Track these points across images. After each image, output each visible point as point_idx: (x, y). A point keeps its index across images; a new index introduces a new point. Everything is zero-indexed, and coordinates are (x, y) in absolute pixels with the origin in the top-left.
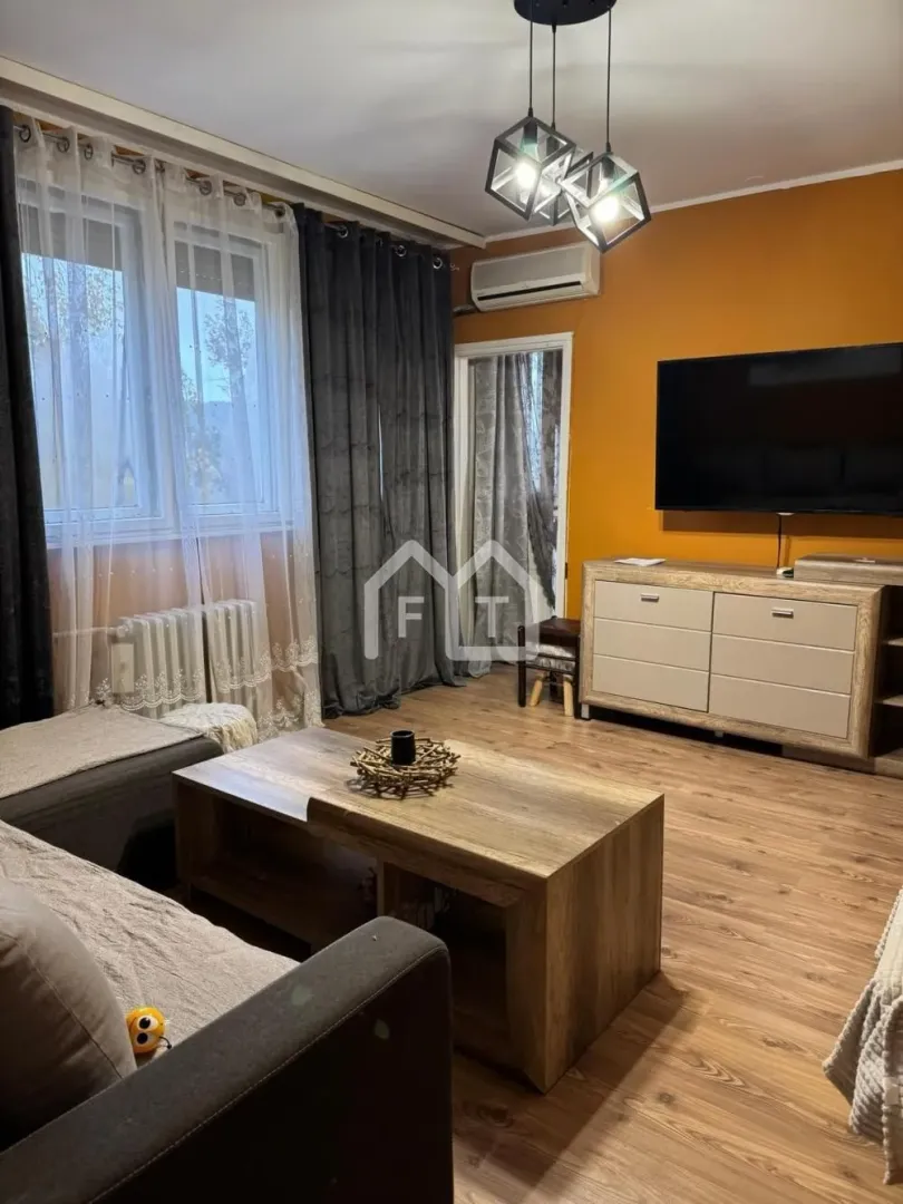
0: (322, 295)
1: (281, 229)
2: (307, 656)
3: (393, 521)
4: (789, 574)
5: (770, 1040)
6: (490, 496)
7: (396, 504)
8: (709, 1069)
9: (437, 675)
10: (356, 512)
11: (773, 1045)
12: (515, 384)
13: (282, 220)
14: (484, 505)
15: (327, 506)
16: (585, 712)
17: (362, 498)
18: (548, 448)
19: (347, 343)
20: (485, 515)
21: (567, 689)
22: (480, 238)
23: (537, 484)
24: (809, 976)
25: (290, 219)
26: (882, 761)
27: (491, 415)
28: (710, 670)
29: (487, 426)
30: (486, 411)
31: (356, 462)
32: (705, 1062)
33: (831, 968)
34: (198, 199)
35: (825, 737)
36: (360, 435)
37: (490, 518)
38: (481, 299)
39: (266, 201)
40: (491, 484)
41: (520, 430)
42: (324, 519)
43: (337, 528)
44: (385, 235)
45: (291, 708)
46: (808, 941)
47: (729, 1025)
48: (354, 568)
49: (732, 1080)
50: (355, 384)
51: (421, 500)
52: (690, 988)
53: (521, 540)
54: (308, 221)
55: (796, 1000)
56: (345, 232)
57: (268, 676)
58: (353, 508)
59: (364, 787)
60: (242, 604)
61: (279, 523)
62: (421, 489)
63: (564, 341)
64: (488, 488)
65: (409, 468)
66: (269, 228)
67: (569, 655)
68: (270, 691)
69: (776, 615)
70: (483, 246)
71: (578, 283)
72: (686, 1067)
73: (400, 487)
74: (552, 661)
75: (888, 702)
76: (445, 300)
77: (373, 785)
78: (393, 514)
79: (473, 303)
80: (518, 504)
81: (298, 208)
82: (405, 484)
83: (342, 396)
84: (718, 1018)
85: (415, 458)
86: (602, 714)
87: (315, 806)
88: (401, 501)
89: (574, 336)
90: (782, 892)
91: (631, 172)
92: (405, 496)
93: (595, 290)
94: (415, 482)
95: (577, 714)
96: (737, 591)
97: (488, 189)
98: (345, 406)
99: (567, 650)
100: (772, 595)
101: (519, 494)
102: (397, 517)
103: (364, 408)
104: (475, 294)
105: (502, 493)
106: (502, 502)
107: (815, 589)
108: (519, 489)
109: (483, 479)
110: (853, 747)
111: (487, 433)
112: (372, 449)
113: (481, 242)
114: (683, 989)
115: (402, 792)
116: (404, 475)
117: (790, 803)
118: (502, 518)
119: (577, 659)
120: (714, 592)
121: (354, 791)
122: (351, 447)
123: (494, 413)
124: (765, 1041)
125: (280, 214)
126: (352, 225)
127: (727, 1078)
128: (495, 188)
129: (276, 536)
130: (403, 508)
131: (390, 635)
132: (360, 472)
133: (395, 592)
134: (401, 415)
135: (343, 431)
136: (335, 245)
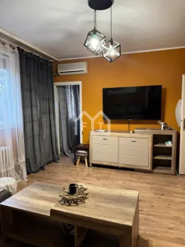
1: (14, 52)
2: (22, 159)
4: (133, 132)
7: (43, 119)
15: (27, 120)
16: (91, 165)
17: (35, 118)
21: (86, 160)
24: (170, 229)
25: (16, 50)
26: (155, 170)
28: (119, 154)
31: (33, 109)
33: (173, 225)
36: (34, 103)
39: (11, 46)
42: (25, 124)
43: (29, 125)
44: (38, 57)
45: (19, 174)
48: (33, 135)
52: (148, 239)
54: (21, 51)
55: (171, 236)
56: (29, 55)
57: (14, 167)
58: (32, 121)
59: (65, 203)
60: (6, 148)
61: (15, 126)
62: (48, 116)
63: (80, 83)
65: (45, 111)
66: (11, 52)
68: (14, 170)
69: (132, 141)
71: (83, 71)
73: (44, 115)
74: (82, 154)
75: (155, 158)
76: (52, 73)
77: (67, 202)
78: (42, 122)
79: (58, 74)
81: (18, 48)
83: (29, 94)
85: (46, 108)
86: (94, 165)
87: (53, 212)
89: (82, 82)
90: (152, 206)
91: (118, 44)
92: (45, 117)
93: (86, 72)
95: (89, 166)
97: (84, 45)
98: (30, 96)
99: (86, 151)
100: (131, 137)
104: (59, 72)
107: (139, 135)
110: (149, 168)
112: (37, 106)
113: (59, 60)
114: (146, 239)
115: (76, 202)
117: (142, 183)
119: (88, 153)
120: (119, 137)
121: (63, 204)
122: (32, 106)
125: (13, 49)
126: (31, 54)
128: (86, 44)
129: (14, 129)
130: (45, 120)
131: (42, 152)
132: (34, 112)
133: (43, 141)
134: (43, 98)
135: (29, 102)
136: (27, 58)
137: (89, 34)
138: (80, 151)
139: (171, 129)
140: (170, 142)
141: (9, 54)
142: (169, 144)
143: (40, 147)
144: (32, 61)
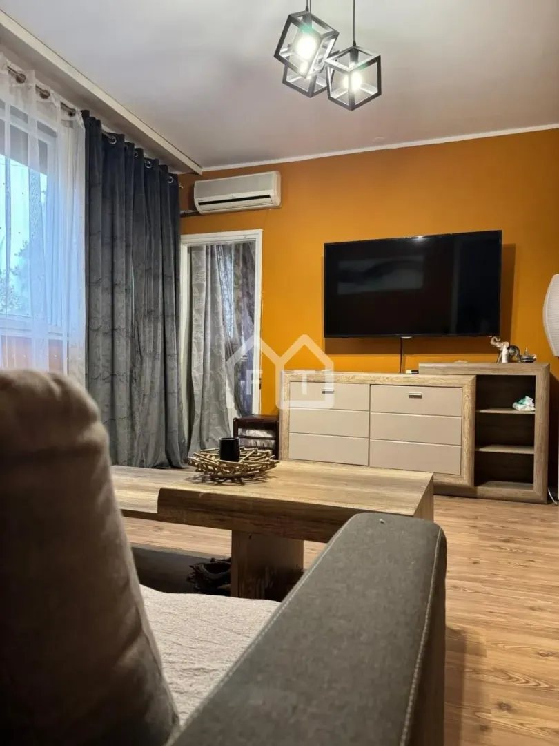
0: (98, 175)
1: (71, 124)
3: (142, 344)
4: (415, 371)
5: (541, 652)
6: (202, 337)
7: (144, 331)
8: (518, 680)
9: (167, 461)
10: (116, 333)
11: (547, 655)
12: (217, 267)
13: (73, 119)
14: (199, 343)
15: (96, 325)
17: (121, 323)
18: (237, 311)
19: (113, 215)
20: (199, 350)
22: (198, 168)
23: (231, 334)
25: (79, 119)
26: (481, 489)
27: (203, 284)
28: (369, 438)
29: (200, 292)
30: (199, 281)
31: (117, 295)
32: (513, 676)
33: (543, 602)
34: (14, 85)
35: (446, 475)
36: (120, 277)
37: (202, 353)
38: (200, 204)
39: (64, 107)
40: (203, 329)
41: (220, 297)
42: (93, 334)
43: (102, 343)
44: (140, 151)
46: (513, 588)
47: (506, 647)
48: (113, 375)
49: (539, 685)
50: (118, 242)
51: (160, 332)
52: (463, 627)
53: (221, 370)
54: (92, 125)
55: (535, 624)
56: (114, 141)
58: (113, 330)
59: (204, 481)
61: (61, 335)
62: (160, 325)
63: (256, 235)
64: (201, 332)
65: (153, 308)
66: (63, 122)
67: (270, 436)
69: (411, 396)
70: (201, 174)
71: (268, 196)
72: (501, 681)
73: (147, 320)
74: (258, 442)
75: (483, 450)
76: (175, 205)
78: (142, 338)
79: (194, 208)
80: (219, 346)
81: (85, 114)
82: (150, 319)
83: (107, 252)
84: (496, 644)
85: (156, 303)
88: (147, 330)
89: (263, 232)
90: (475, 563)
91: (374, 55)
92: (150, 327)
94: (156, 318)
96: (385, 383)
98: (110, 258)
99: (268, 433)
100: (408, 384)
101: (219, 339)
102: (144, 341)
103: (124, 259)
104: (197, 201)
105: (209, 337)
106: (209, 343)
107: (434, 379)
108: (220, 335)
109: (198, 326)
110: (465, 480)
111: (200, 296)
112: (128, 291)
113: (200, 171)
114: (458, 629)
115: (238, 481)
116: (150, 312)
118: (209, 354)
119: (277, 438)
120: (371, 385)
121: (198, 483)
122: (113, 286)
123: (205, 283)
124: (538, 654)
125: (71, 114)
126: (120, 137)
127: (534, 684)
129: (59, 343)
130: (150, 335)
131: (138, 427)
132: (120, 304)
133: (142, 396)
134: (148, 271)
135: (108, 275)
136: (107, 148)
137: (291, 19)
138: (252, 433)
139: (530, 360)
140: (528, 401)
141: (56, 126)
142: (525, 406)
143: (132, 415)
144: (122, 160)
